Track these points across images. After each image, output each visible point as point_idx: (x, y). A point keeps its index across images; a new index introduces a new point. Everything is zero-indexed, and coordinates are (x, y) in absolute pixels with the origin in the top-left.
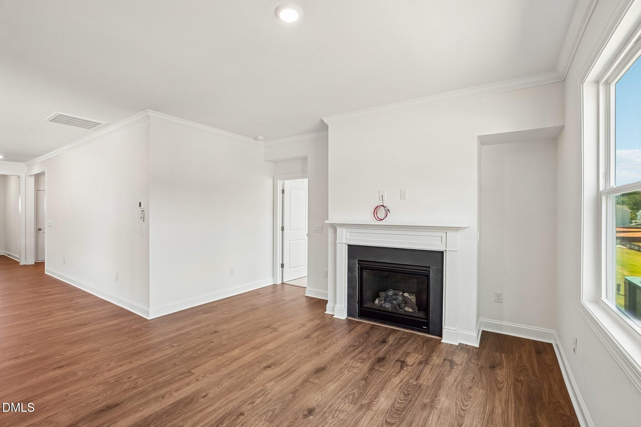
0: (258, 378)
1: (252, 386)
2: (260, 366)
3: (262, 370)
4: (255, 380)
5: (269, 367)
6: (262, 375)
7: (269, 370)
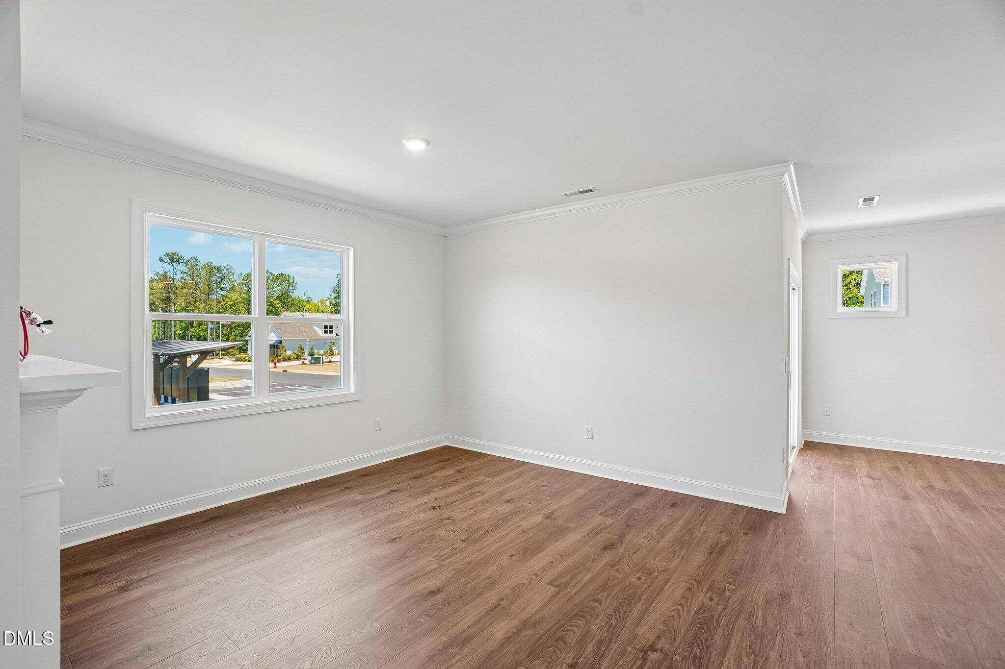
0: (450, 575)
1: (456, 565)
2: (447, 595)
3: (444, 587)
4: (453, 572)
5: (433, 593)
6: (444, 579)
7: (433, 588)
